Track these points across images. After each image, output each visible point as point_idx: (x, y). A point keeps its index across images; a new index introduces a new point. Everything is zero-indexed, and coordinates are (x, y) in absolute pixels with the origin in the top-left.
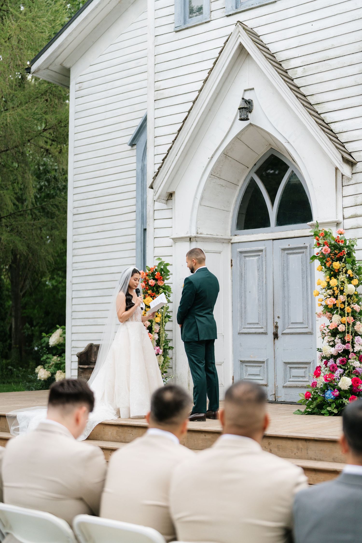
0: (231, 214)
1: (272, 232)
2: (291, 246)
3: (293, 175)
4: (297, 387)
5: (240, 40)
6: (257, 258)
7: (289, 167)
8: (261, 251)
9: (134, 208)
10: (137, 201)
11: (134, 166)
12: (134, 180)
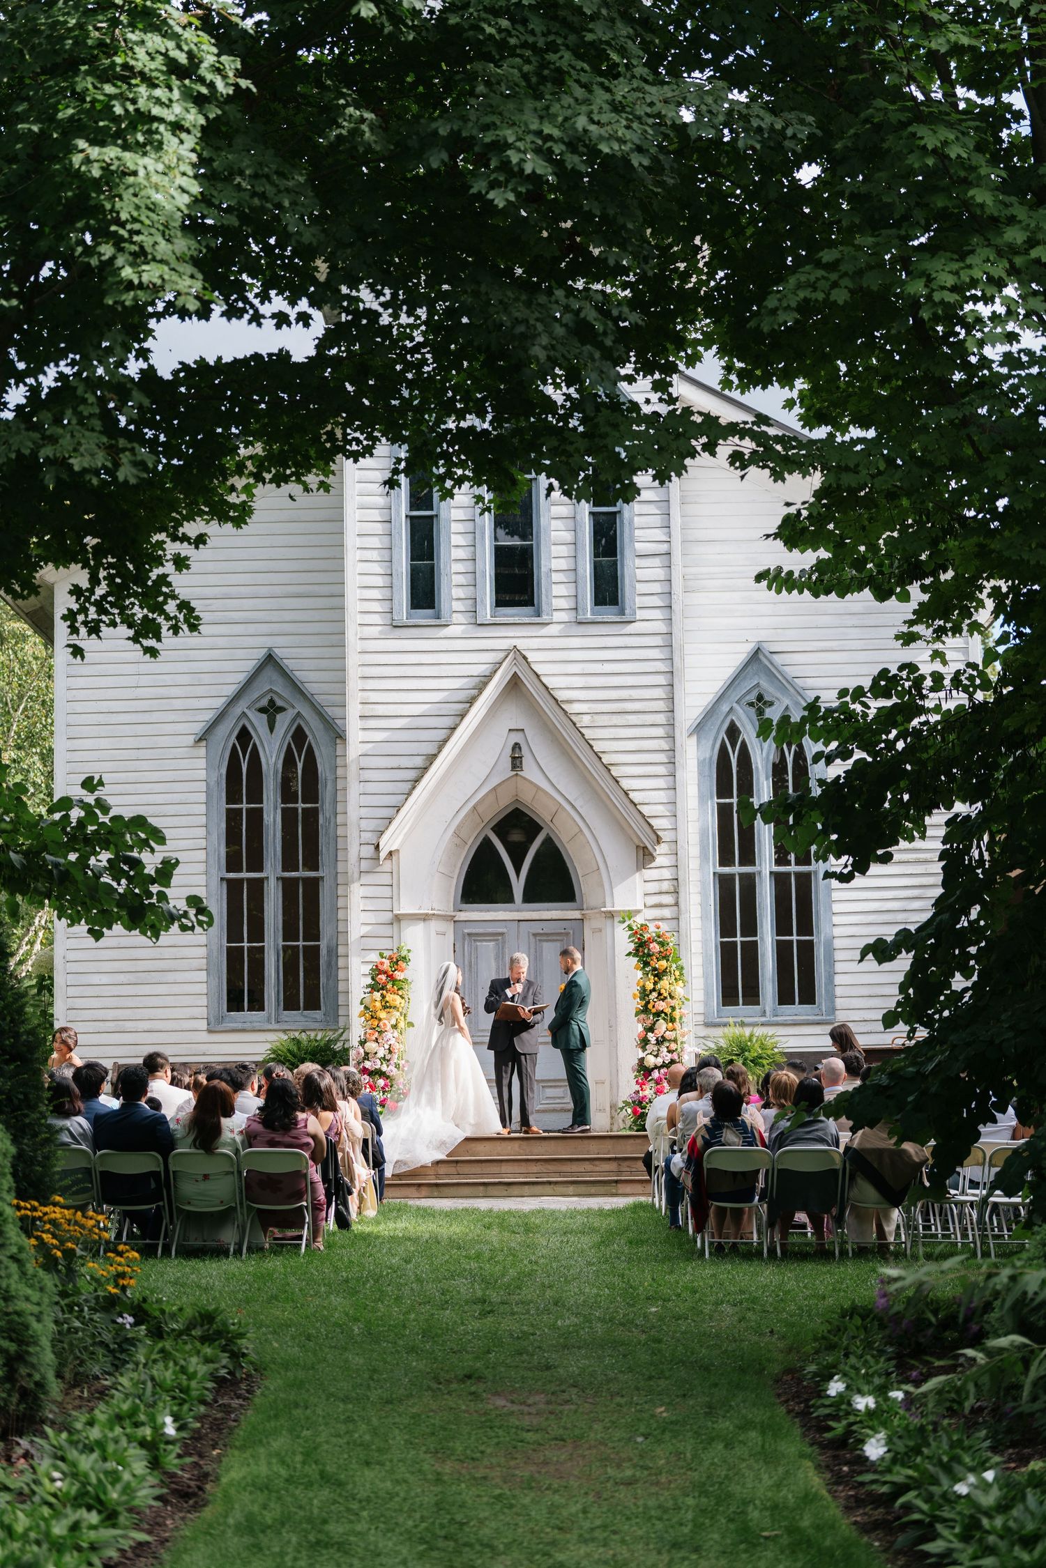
0: (455, 881)
1: (518, 911)
2: (545, 931)
3: (549, 841)
4: (554, 1111)
5: (515, 669)
6: (492, 944)
7: (542, 828)
8: (502, 934)
9: (203, 843)
10: (208, 832)
11: (202, 774)
12: (203, 797)
